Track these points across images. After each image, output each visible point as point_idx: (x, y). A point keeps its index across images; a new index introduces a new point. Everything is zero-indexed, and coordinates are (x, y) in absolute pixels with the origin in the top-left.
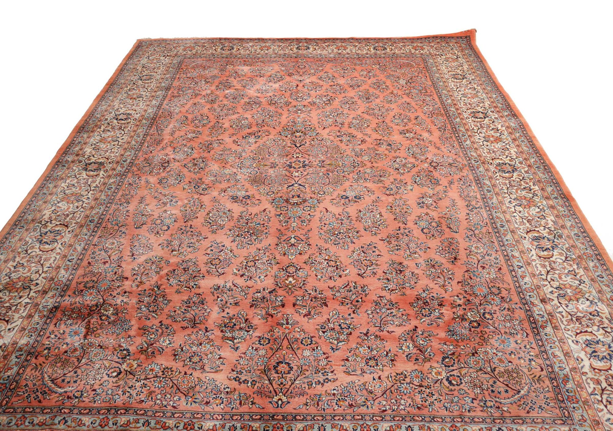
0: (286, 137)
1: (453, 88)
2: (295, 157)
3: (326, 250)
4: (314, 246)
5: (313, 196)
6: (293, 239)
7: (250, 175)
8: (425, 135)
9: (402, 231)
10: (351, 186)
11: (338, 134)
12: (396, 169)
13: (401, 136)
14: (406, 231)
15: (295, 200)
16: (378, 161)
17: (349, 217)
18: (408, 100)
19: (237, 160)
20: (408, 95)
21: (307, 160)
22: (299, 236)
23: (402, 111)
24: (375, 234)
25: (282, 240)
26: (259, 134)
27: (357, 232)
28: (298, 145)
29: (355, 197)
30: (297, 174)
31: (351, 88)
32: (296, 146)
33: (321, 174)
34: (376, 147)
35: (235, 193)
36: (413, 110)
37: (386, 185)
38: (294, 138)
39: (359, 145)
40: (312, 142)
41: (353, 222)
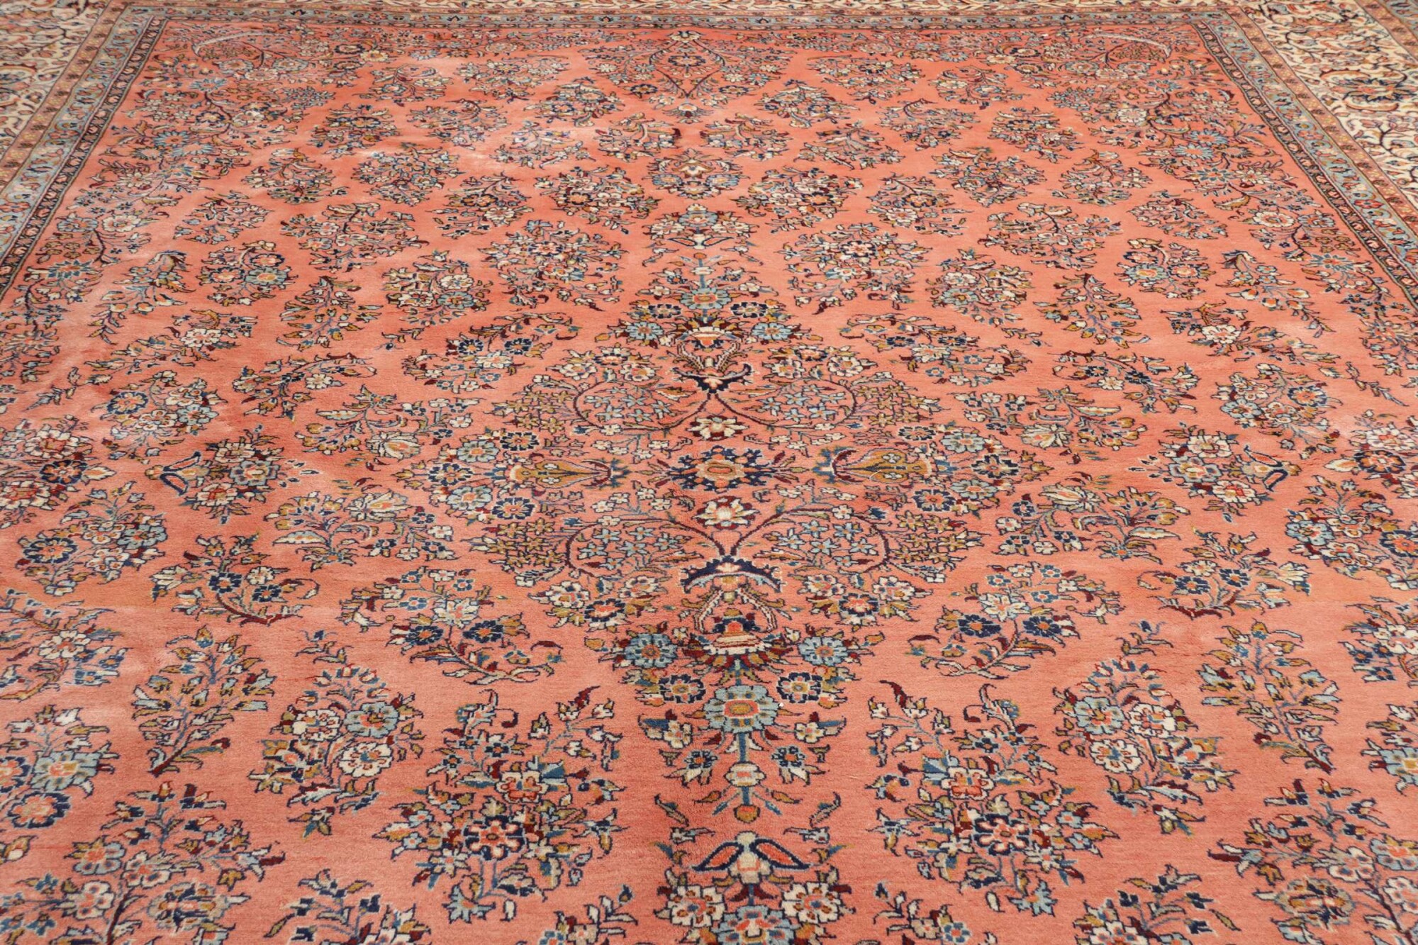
0: (653, 344)
1: (1361, 134)
2: (706, 434)
3: (933, 915)
4: (864, 893)
5: (818, 621)
6: (748, 859)
7: (496, 521)
8: (1296, 332)
9: (1317, 803)
10: (1000, 569)
11: (892, 331)
12: (1197, 486)
13: (1183, 338)
14: (1342, 805)
15: (735, 643)
16: (1103, 453)
17: (1022, 728)
18: (1176, 188)
19: (429, 452)
20: (1169, 166)
21: (764, 449)
22: (777, 836)
23: (1157, 234)
24: (1179, 823)
25: (689, 863)
26: (527, 332)
27: (1082, 813)
28: (714, 382)
29: (1031, 625)
30: (724, 514)
31: (912, 145)
32: (705, 386)
33: (841, 513)
34: (1076, 386)
35: (425, 610)
36: (1210, 229)
37: (1168, 566)
38: (689, 350)
39: (997, 377)
40: (777, 368)
41: (1050, 757)
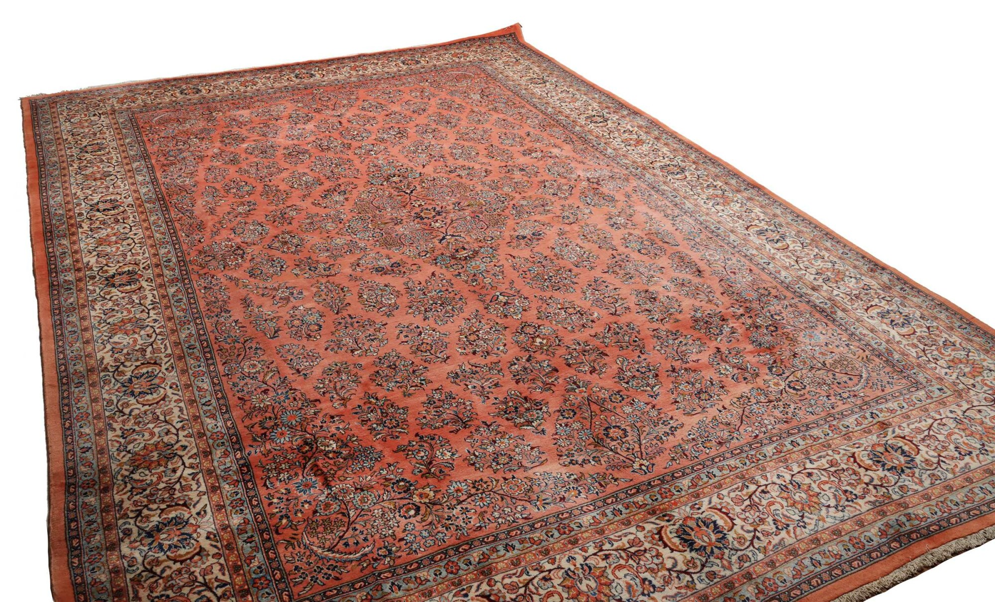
0: (382, 185)
1: (541, 95)
2: (417, 206)
3: (550, 298)
4: (532, 298)
5: (480, 244)
6: (501, 298)
7: (375, 239)
8: (556, 151)
9: (618, 257)
10: (518, 223)
11: (448, 169)
12: (553, 194)
13: (528, 157)
14: (624, 257)
15: (463, 254)
16: (526, 190)
17: (546, 257)
18: (502, 116)
19: (341, 226)
20: (495, 109)
21: (436, 206)
22: (504, 291)
23: (505, 131)
24: (592, 268)
25: (488, 302)
26: (342, 188)
27: (570, 271)
28: (409, 192)
29: (533, 234)
30: (437, 225)
31: (416, 115)
32: (407, 193)
33: (469, 218)
34: (508, 175)
35: (375, 263)
36: (518, 127)
37: (558, 214)
38: (394, 185)
39: (486, 176)
40: (423, 185)
41: (556, 262)
